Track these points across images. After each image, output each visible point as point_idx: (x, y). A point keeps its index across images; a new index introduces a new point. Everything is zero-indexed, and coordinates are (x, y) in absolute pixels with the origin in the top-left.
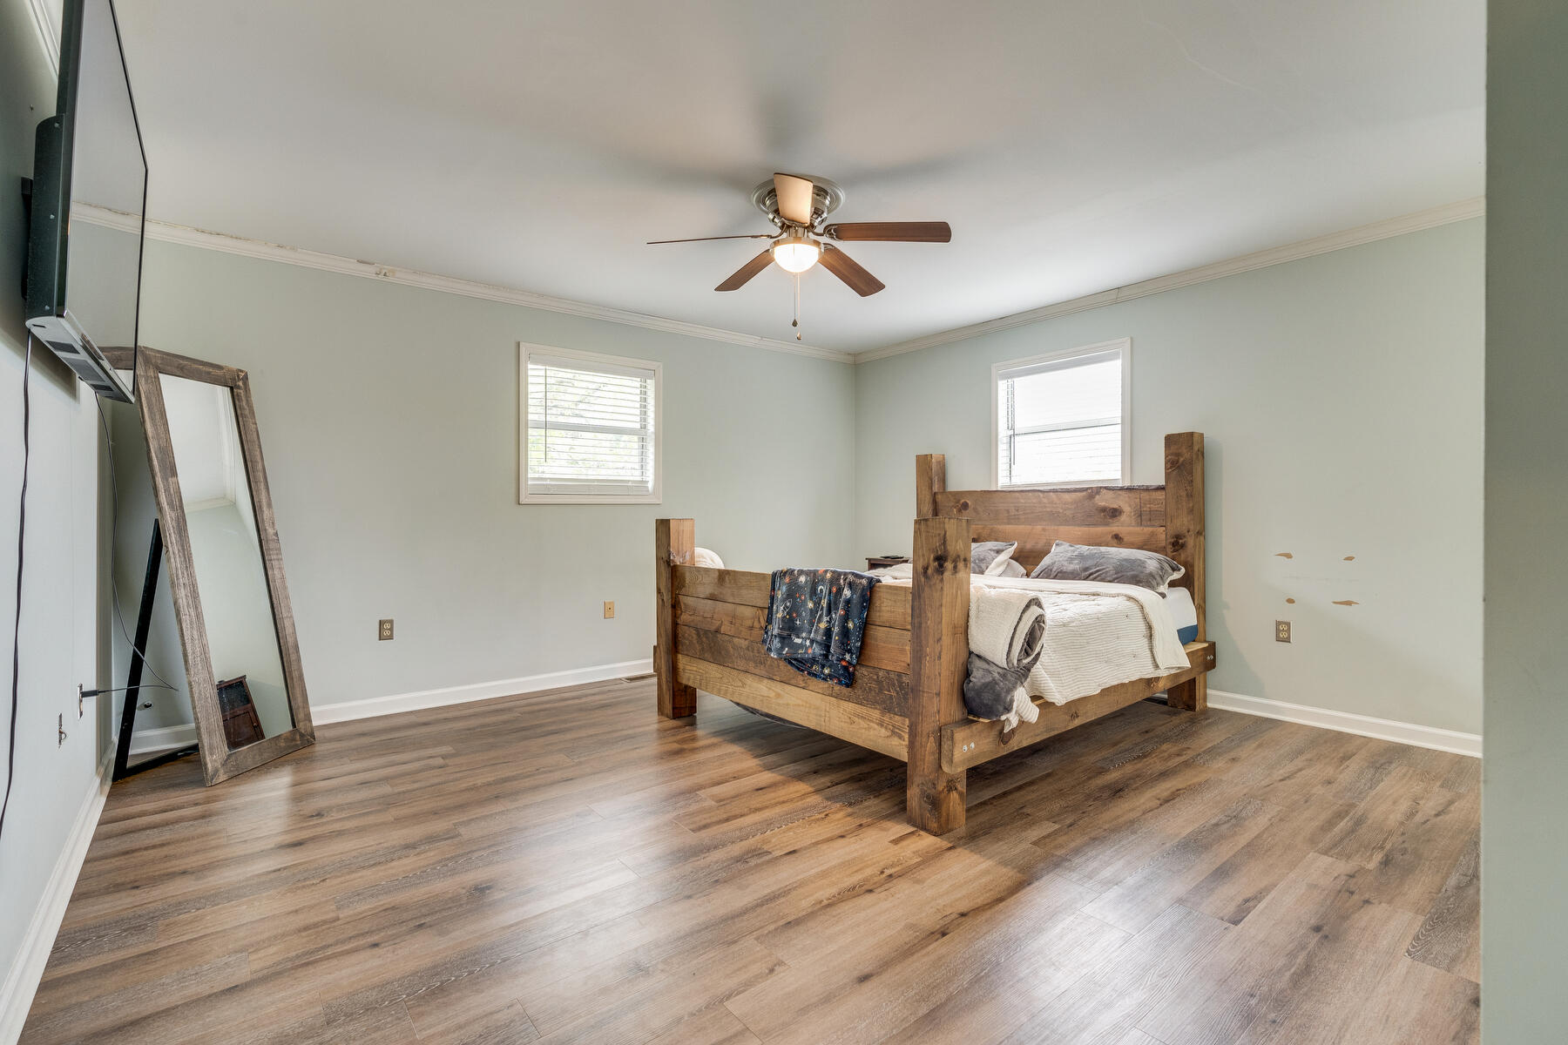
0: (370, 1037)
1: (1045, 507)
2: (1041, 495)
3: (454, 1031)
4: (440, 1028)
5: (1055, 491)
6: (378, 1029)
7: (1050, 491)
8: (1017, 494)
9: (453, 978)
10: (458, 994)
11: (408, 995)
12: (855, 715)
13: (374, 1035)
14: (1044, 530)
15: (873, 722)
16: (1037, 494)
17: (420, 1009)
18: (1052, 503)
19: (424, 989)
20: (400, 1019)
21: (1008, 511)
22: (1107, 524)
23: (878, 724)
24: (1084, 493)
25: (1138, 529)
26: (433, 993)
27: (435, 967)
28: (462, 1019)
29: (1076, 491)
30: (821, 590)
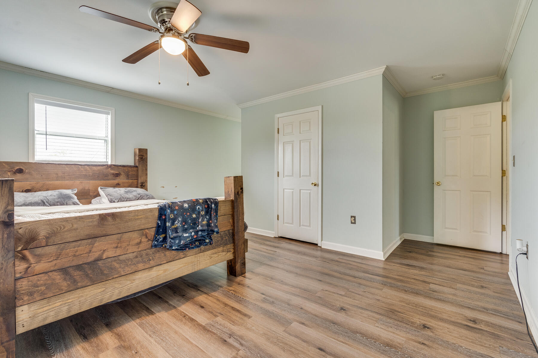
0: (418, 351)
1: (82, 172)
2: (80, 167)
3: (396, 333)
4: (398, 337)
5: (88, 165)
6: (414, 351)
7: (85, 165)
8: (64, 166)
9: (381, 345)
10: (385, 340)
11: (398, 352)
12: (212, 254)
13: (417, 350)
14: (81, 183)
15: (220, 252)
16: (77, 166)
17: (398, 345)
18: (86, 170)
19: (392, 350)
20: (406, 348)
21: (57, 174)
22: (114, 180)
23: (222, 252)
24: (104, 167)
25: (127, 181)
26: (391, 346)
27: (382, 353)
28: (392, 334)
29: (99, 165)
30: (199, 208)
